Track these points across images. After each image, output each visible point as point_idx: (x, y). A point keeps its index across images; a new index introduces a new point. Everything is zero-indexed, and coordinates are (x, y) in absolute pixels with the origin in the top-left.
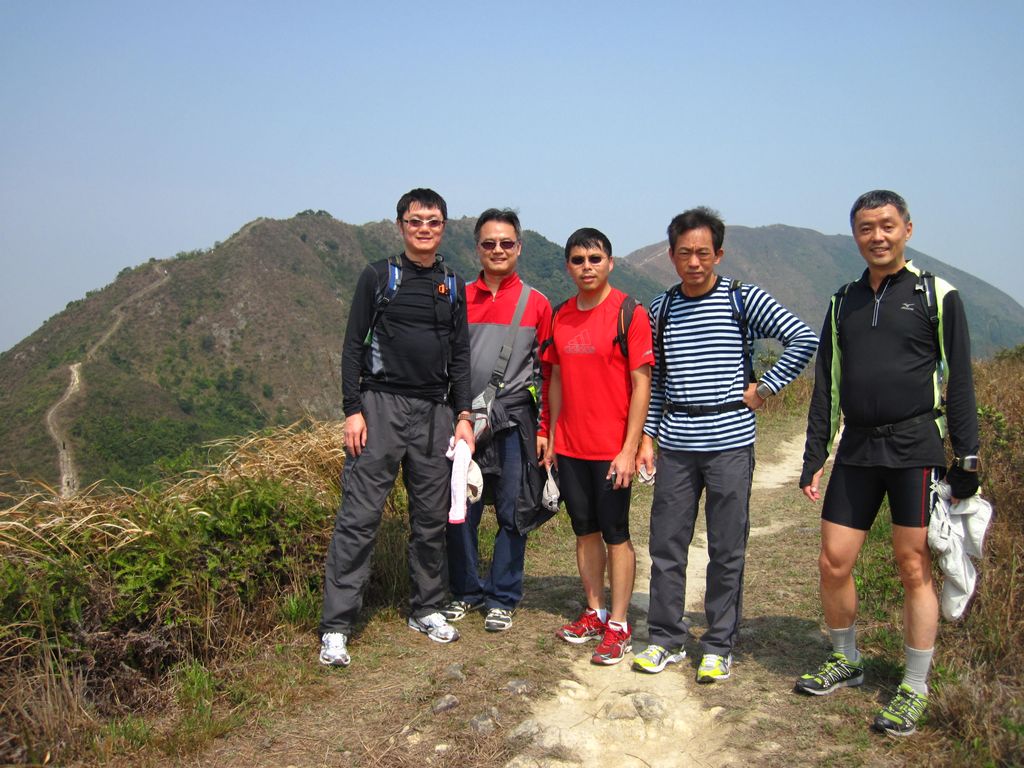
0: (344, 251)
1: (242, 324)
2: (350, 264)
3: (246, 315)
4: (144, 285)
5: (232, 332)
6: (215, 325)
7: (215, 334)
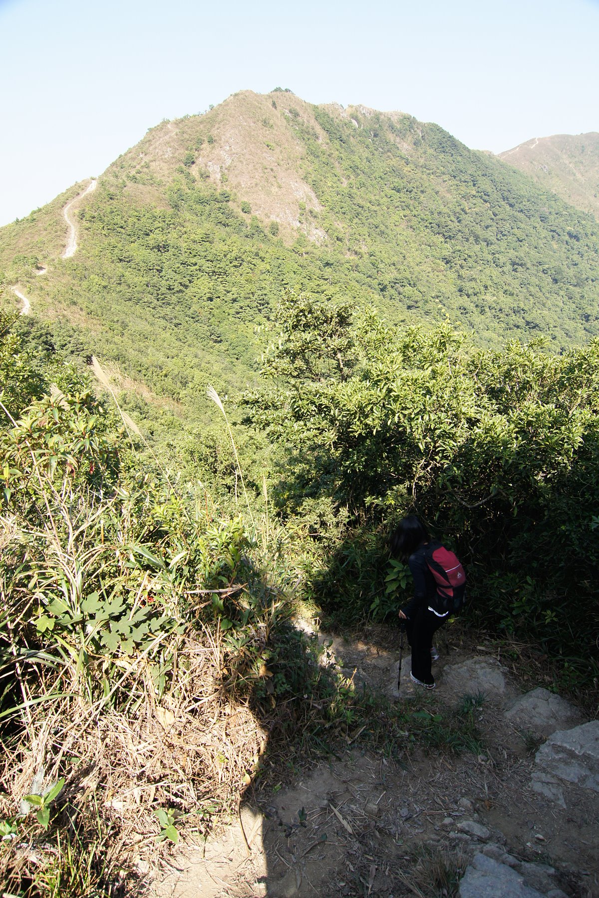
0: (304, 118)
1: (228, 162)
2: (307, 127)
3: (231, 155)
4: (160, 137)
5: (221, 167)
6: (210, 164)
7: (210, 169)
